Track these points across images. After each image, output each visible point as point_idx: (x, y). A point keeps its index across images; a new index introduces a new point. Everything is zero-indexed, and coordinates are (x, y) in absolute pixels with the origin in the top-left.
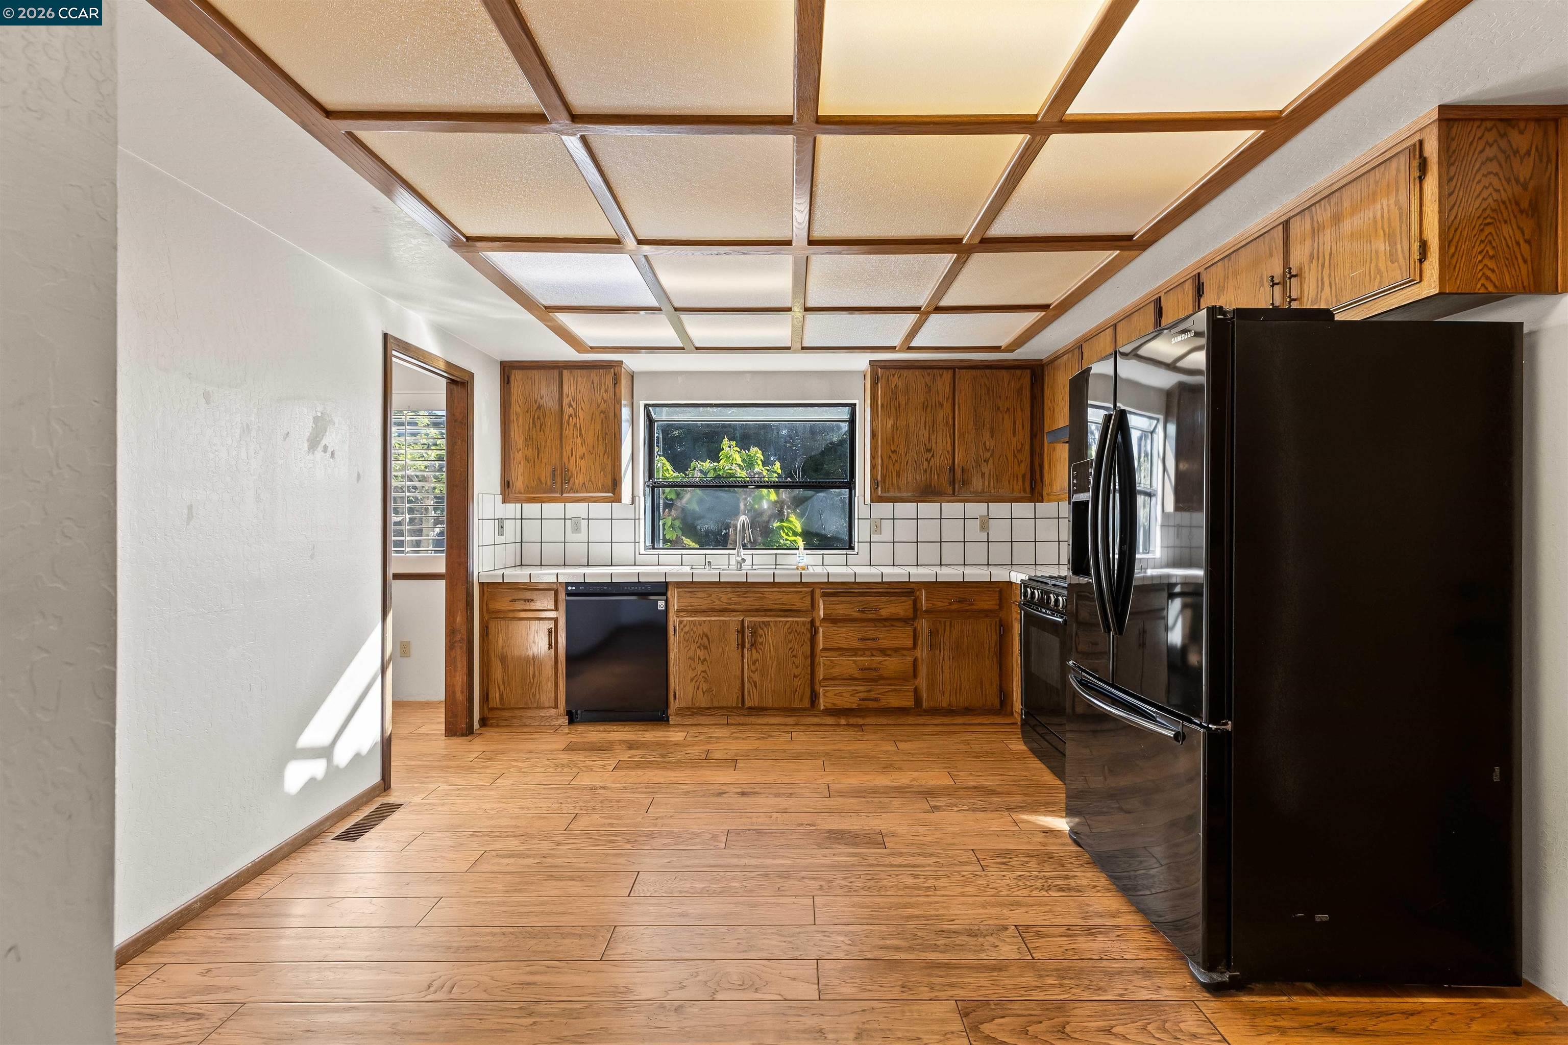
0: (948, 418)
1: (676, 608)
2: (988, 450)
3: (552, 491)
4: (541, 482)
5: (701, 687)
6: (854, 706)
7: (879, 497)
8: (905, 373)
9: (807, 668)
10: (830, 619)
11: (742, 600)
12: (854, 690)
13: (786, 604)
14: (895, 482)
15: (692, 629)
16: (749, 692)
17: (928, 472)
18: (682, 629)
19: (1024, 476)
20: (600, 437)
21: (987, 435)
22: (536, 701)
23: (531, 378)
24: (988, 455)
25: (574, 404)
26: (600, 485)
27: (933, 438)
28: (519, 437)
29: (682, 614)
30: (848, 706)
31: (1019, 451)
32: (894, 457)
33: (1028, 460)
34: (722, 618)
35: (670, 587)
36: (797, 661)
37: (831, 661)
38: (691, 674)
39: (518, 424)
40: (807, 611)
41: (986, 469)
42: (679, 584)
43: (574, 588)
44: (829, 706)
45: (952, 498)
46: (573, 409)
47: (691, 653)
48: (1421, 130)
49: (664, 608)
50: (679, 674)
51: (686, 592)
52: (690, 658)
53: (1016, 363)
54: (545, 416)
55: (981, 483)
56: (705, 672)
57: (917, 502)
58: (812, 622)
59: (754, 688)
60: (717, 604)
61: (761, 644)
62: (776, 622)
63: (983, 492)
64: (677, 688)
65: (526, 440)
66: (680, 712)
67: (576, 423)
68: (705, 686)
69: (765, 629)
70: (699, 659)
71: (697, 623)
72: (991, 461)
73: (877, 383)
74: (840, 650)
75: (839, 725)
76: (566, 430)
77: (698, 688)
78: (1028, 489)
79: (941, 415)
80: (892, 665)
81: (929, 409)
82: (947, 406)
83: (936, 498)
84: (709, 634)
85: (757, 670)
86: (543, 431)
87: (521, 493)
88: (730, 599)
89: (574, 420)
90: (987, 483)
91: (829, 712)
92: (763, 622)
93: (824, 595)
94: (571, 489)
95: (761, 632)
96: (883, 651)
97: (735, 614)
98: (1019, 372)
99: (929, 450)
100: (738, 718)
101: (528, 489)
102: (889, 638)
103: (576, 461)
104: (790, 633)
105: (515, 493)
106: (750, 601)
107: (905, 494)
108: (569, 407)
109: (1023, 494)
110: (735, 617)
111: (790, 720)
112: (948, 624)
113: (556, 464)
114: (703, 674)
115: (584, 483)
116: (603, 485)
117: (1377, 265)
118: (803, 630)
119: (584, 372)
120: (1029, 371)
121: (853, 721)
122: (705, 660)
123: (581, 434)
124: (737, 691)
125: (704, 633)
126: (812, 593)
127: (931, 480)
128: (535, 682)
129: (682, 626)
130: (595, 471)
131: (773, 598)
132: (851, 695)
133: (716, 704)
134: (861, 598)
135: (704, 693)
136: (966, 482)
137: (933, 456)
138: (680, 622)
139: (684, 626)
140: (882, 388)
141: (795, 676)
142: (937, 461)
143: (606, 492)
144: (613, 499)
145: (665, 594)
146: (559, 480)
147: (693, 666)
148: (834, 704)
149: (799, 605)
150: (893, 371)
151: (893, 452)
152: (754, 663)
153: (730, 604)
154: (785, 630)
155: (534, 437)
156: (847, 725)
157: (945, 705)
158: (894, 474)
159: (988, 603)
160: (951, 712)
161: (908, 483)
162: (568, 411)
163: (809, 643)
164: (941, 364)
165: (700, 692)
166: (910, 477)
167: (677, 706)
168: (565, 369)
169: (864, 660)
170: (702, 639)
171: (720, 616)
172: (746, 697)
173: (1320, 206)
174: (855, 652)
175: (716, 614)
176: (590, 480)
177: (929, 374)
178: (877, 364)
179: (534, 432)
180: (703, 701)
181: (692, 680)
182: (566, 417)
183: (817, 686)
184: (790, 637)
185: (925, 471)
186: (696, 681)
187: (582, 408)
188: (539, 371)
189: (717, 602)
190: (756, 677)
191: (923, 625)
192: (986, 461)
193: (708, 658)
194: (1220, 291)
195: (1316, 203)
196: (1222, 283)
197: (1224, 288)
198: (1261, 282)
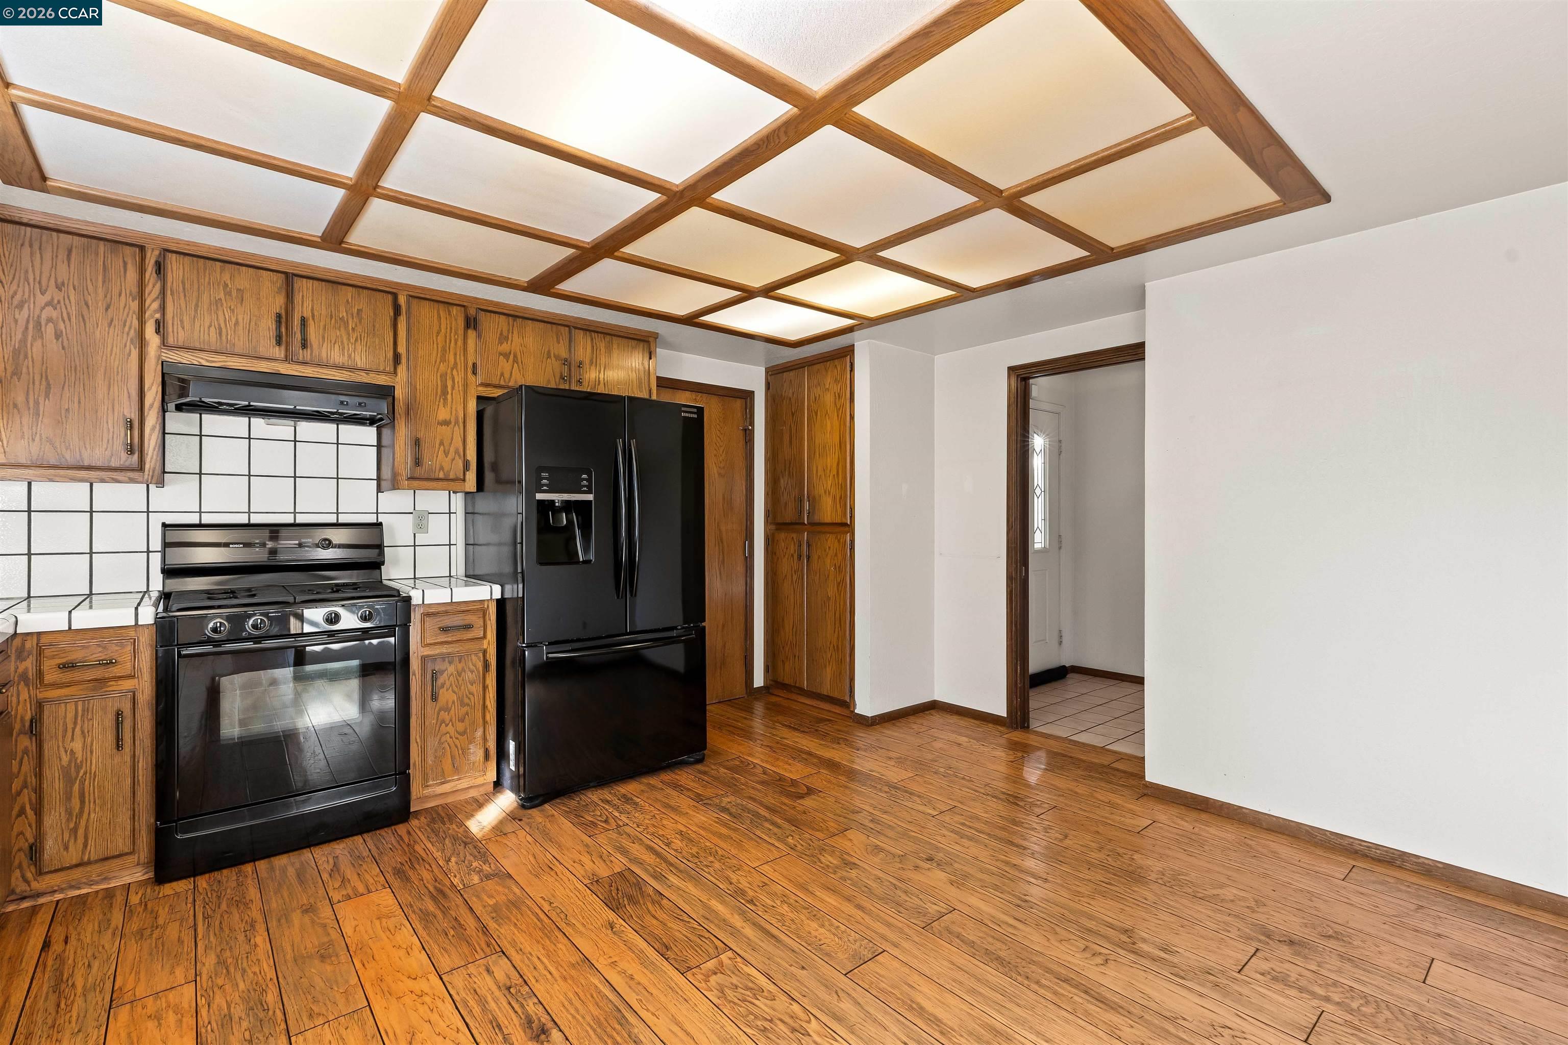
173: (598, 337)
194: (503, 339)
195: (597, 332)
196: (505, 334)
197: (507, 338)
198: (549, 357)
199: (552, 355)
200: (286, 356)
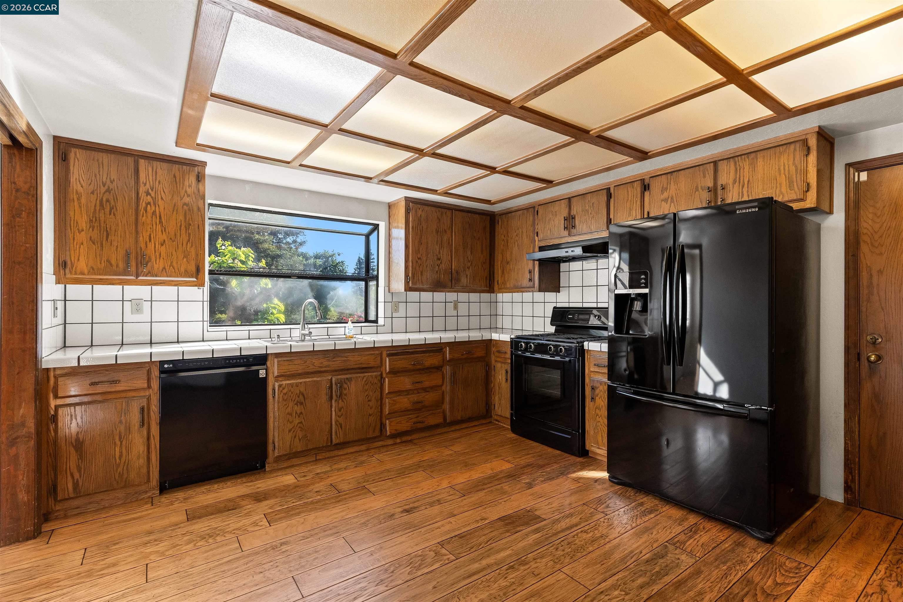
0: (449, 239)
1: (276, 374)
2: (469, 261)
3: (126, 273)
4: (111, 265)
5: (297, 435)
6: (409, 429)
7: (410, 288)
8: (426, 208)
9: (378, 408)
10: (393, 372)
11: (330, 363)
12: (408, 418)
13: (364, 364)
14: (420, 278)
15: (290, 390)
16: (336, 432)
17: (439, 272)
18: (282, 391)
19: (486, 277)
20: (183, 227)
21: (469, 253)
22: (124, 480)
23: (98, 160)
24: (469, 264)
25: (153, 194)
26: (183, 270)
27: (441, 251)
28: (82, 217)
29: (280, 379)
30: (405, 429)
31: (484, 263)
32: (419, 261)
33: (488, 270)
34: (315, 379)
35: (270, 358)
36: (371, 404)
37: (393, 400)
38: (290, 426)
39: (80, 203)
40: (377, 367)
41: (468, 273)
42: (278, 355)
43: (171, 366)
44: (393, 432)
45: (452, 289)
46: (152, 197)
47: (289, 410)
48: (806, 134)
49: (265, 376)
50: (279, 428)
51: (284, 360)
52: (288, 414)
53: (483, 212)
54: (116, 199)
55: (466, 281)
56: (301, 423)
57: (433, 291)
58: (381, 374)
59: (340, 429)
60: (311, 369)
61: (346, 395)
62: (357, 377)
63: (467, 286)
64: (276, 440)
65: (91, 221)
66: (278, 459)
67: (154, 213)
68: (300, 434)
69: (349, 383)
70: (296, 413)
71: (295, 385)
72: (470, 269)
73: (409, 213)
74: (399, 393)
75: (395, 444)
76: (143, 216)
77: (295, 437)
78: (488, 285)
79: (445, 238)
80: (430, 397)
81: (439, 233)
82: (449, 232)
83: (442, 290)
84: (304, 392)
85: (342, 415)
86: (114, 215)
87: (84, 274)
88: (322, 363)
89: (153, 208)
90: (469, 281)
91: (393, 436)
92: (347, 379)
93: (389, 355)
94: (149, 272)
95: (345, 386)
96: (425, 390)
97: (325, 374)
98: (484, 217)
99: (439, 259)
100: (324, 454)
101: (93, 270)
102: (428, 380)
103: (155, 247)
104: (366, 385)
105: (76, 274)
106: (337, 363)
107: (425, 287)
108: (147, 196)
109: (485, 289)
110: (325, 377)
111: (363, 447)
112: (461, 367)
113: (130, 248)
114: (299, 425)
115: (164, 268)
116: (186, 271)
117: (780, 191)
118: (376, 381)
119: (165, 165)
120: (489, 217)
121: (405, 439)
122: (301, 413)
123: (161, 222)
124: (327, 433)
125: (300, 392)
126: (381, 354)
127: (440, 278)
128: (122, 462)
129: (281, 389)
130: (177, 257)
131: (354, 360)
132: (407, 422)
133: (310, 447)
134: (412, 356)
135: (300, 440)
136: (458, 280)
137: (441, 263)
138: (280, 386)
139: (283, 389)
140: (412, 216)
141: (370, 415)
142: (443, 266)
143: (189, 277)
144: (196, 283)
145: (264, 364)
146: (133, 263)
147: (291, 420)
148: (396, 430)
149: (372, 364)
150: (419, 206)
151: (419, 259)
152: (340, 411)
153: (321, 367)
154: (363, 382)
155: (102, 219)
156: (401, 442)
157: (459, 418)
158: (420, 273)
159: (480, 353)
160: (462, 421)
161: (427, 279)
162: (144, 199)
163: (379, 390)
164: (446, 205)
165: (297, 440)
166: (429, 276)
167: (276, 454)
168: (142, 159)
169: (414, 397)
170: (299, 397)
171: (312, 377)
172: (334, 437)
173: (741, 159)
174: (408, 392)
175: (310, 376)
176: (171, 265)
177: (439, 211)
178: (410, 199)
179: (102, 215)
180: (299, 447)
181: (290, 431)
182: (143, 205)
183: (384, 420)
184: (367, 387)
185: (437, 272)
186: (294, 431)
187: (162, 198)
188: (109, 155)
189: (312, 367)
190: (341, 420)
191: (448, 370)
192: (468, 268)
193: (303, 411)
194: (664, 190)
195: (738, 156)
196: (665, 186)
197: (667, 189)
198: (697, 189)
199: (700, 188)
200: (569, 234)
